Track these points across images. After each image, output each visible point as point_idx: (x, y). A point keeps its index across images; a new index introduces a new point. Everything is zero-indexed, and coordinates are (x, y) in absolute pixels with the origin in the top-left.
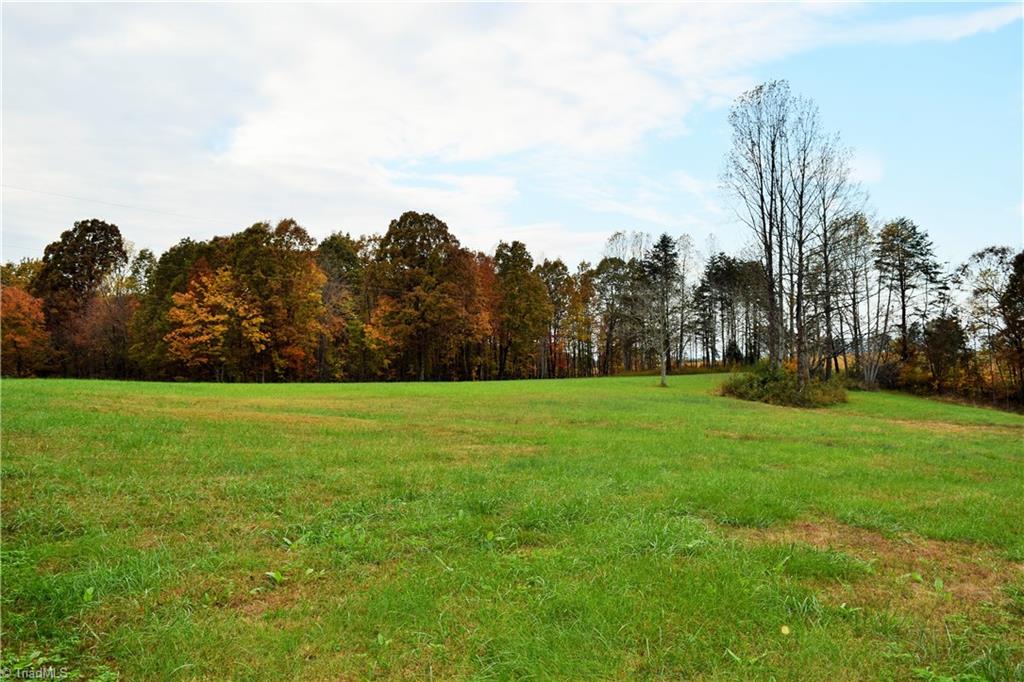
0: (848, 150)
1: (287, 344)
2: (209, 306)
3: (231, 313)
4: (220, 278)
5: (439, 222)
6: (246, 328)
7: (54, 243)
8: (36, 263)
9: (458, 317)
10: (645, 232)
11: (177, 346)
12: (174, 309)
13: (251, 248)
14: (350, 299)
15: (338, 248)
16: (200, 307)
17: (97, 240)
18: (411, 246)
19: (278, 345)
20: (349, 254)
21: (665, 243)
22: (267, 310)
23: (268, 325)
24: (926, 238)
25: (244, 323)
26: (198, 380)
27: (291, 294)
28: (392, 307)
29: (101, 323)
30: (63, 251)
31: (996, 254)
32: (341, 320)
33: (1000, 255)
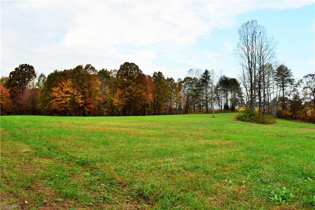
0: (276, 42)
1: (89, 104)
2: (65, 92)
3: (72, 94)
4: (68, 83)
5: (136, 65)
6: (77, 99)
7: (13, 72)
8: (6, 78)
9: (143, 96)
10: (200, 69)
11: (54, 105)
12: (53, 92)
13: (78, 73)
14: (109, 90)
15: (104, 73)
16: (62, 92)
17: (26, 71)
18: (127, 73)
19: (86, 104)
20: (107, 75)
21: (206, 72)
22: (83, 93)
23: (84, 98)
24: (290, 71)
25: (76, 97)
26: (61, 116)
27: (91, 88)
28: (122, 92)
29: (28, 97)
30: (15, 74)
31: (311, 76)
32: (105, 96)
33: (312, 76)
